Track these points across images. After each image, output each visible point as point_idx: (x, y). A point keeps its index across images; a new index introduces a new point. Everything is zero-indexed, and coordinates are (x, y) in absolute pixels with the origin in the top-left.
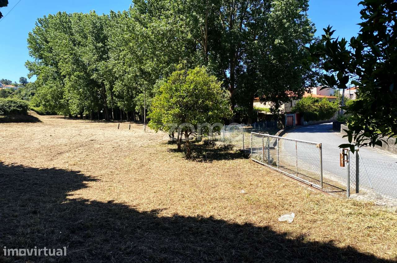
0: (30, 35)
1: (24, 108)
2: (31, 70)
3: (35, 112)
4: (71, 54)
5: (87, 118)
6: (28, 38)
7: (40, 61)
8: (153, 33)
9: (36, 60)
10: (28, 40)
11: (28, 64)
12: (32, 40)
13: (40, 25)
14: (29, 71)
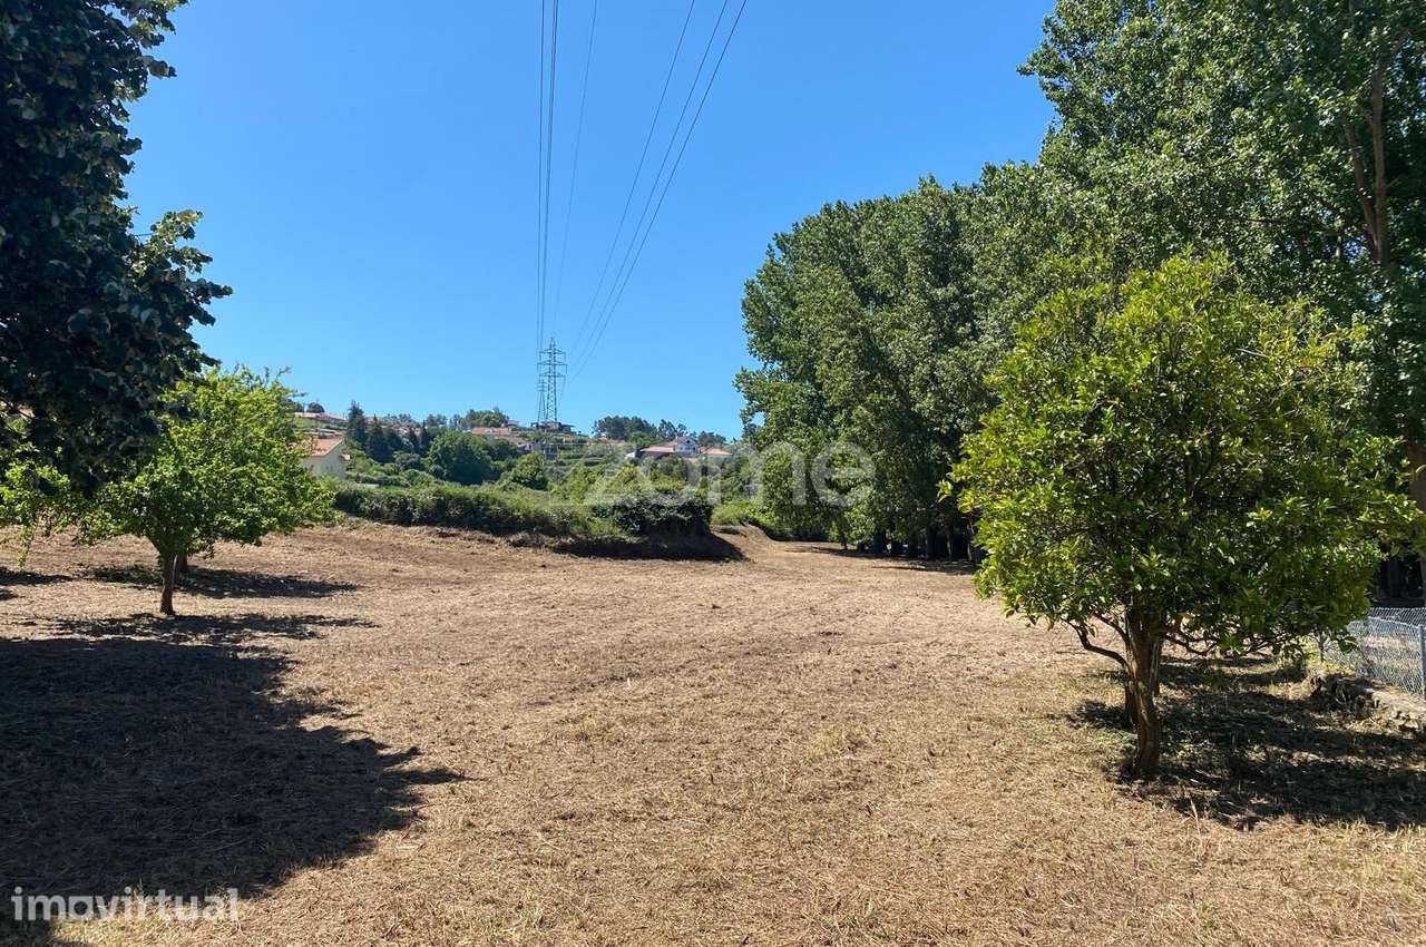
0: (750, 286)
1: (699, 513)
2: (751, 398)
3: (760, 531)
4: (853, 333)
5: (896, 554)
6: (745, 296)
7: (777, 366)
8: (1112, 203)
9: (765, 364)
10: (744, 305)
11: (744, 378)
12: (755, 306)
13: (779, 254)
14: (747, 402)
